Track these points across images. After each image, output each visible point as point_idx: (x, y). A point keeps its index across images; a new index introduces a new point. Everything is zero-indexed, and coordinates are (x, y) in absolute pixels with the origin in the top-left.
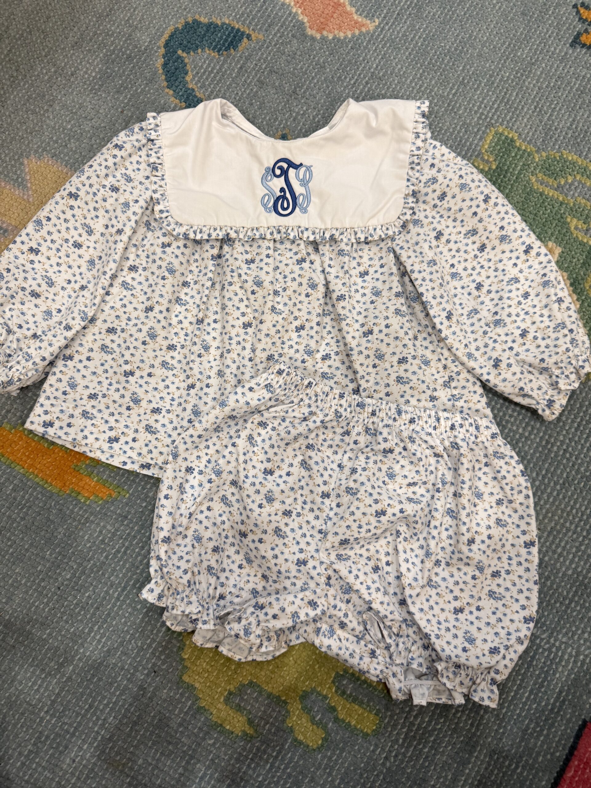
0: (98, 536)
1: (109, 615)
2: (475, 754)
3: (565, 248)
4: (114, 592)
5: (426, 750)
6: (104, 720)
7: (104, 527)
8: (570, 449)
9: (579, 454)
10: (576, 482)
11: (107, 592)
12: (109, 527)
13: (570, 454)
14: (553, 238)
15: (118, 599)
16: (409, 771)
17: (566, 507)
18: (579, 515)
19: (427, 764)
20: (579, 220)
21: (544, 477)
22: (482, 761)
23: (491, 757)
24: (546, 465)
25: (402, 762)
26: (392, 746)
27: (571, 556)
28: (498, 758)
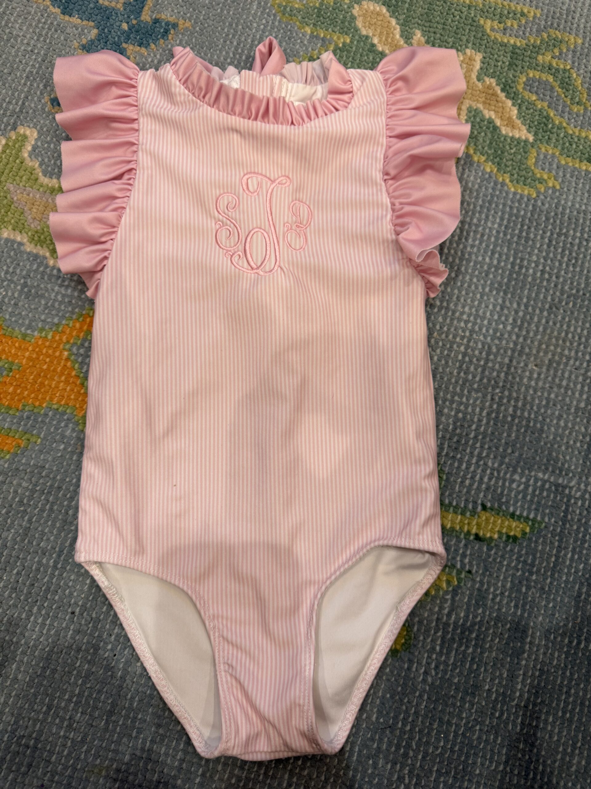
0: (14, 498)
1: (48, 590)
2: (528, 640)
3: (486, 53)
4: (48, 560)
5: (470, 650)
6: (70, 718)
7: (19, 485)
8: (548, 268)
9: (559, 272)
10: (564, 303)
11: (40, 563)
12: (24, 484)
13: (549, 274)
14: (470, 45)
15: (55, 567)
16: (456, 680)
17: (559, 334)
18: (577, 338)
19: (475, 667)
20: (493, 20)
21: (526, 306)
22: (539, 645)
23: (547, 639)
24: (526, 292)
25: (445, 672)
26: (429, 657)
27: (579, 387)
28: (555, 638)
